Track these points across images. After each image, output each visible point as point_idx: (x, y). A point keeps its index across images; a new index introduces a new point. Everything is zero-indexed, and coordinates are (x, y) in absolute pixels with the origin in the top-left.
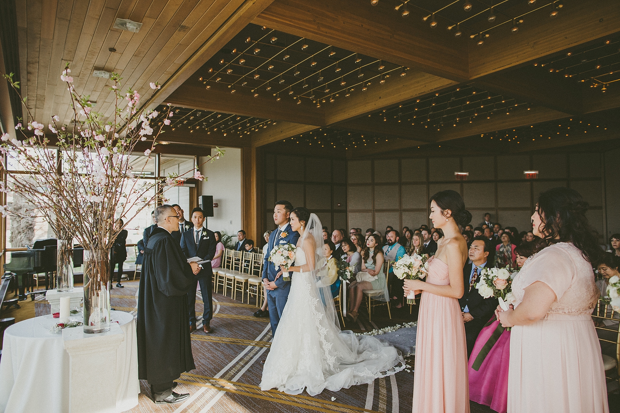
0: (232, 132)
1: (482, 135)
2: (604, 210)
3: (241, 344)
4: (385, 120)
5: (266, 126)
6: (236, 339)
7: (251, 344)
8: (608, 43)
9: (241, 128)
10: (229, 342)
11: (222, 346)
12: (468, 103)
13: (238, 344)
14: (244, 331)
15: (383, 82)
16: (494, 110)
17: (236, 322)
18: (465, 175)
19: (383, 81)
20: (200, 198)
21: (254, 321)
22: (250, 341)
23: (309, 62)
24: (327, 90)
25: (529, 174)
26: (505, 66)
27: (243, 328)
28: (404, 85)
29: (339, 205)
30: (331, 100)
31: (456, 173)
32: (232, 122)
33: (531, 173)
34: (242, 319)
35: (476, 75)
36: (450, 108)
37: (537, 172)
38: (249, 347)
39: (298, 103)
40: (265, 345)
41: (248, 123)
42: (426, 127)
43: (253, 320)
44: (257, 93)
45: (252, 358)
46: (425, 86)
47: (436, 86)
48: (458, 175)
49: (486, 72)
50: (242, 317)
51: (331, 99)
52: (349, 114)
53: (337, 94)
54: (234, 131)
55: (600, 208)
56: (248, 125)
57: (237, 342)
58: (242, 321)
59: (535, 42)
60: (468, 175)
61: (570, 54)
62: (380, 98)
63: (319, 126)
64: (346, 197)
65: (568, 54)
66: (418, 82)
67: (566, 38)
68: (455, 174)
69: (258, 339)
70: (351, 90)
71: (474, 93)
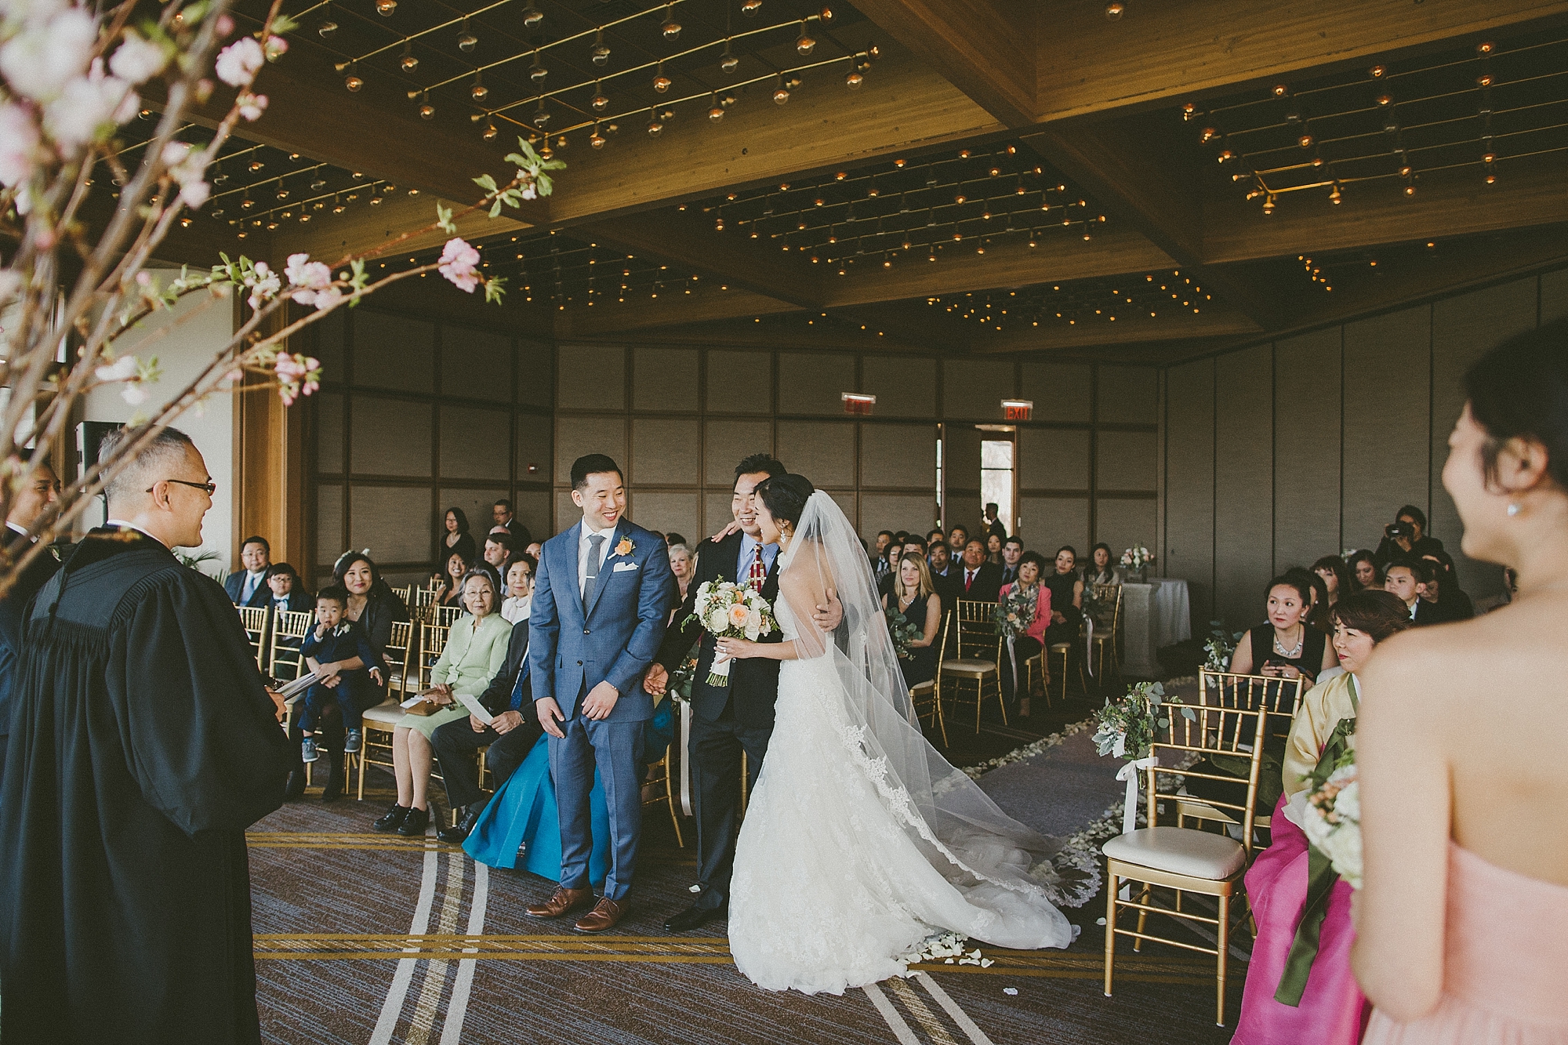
0: (216, 216)
1: (931, 299)
2: (1161, 500)
3: (364, 956)
4: (720, 227)
5: (343, 208)
6: (336, 936)
7: (405, 950)
8: (1378, 74)
9: (252, 203)
10: (314, 950)
11: (294, 975)
12: (961, 200)
13: (357, 957)
14: (347, 896)
15: (784, 99)
16: (1008, 230)
17: (301, 861)
18: (868, 403)
19: (782, 95)
20: (81, 427)
21: (363, 851)
22: (392, 937)
23: (456, 33)
24: (601, 101)
25: (1012, 409)
26: (1146, 93)
27: (340, 885)
28: (826, 121)
29: (533, 468)
30: (595, 139)
31: (846, 396)
32: (225, 177)
33: (1017, 407)
34: (314, 846)
35: (1058, 111)
36: (907, 211)
37: (1029, 405)
38: (405, 971)
39: (488, 136)
40: (461, 951)
41: (284, 189)
42: (815, 261)
43: (359, 847)
44: (358, 76)
45: (440, 1016)
46: (897, 129)
47: (930, 133)
48: (850, 400)
49: (1088, 105)
50: (313, 840)
51: (594, 136)
52: (634, 194)
53: (614, 122)
54: (222, 211)
55: (1153, 495)
56: (284, 196)
57: (346, 950)
58: (321, 855)
59: (1234, 35)
60: (874, 402)
61: (1281, 90)
62: (744, 154)
63: (530, 223)
64: (552, 446)
65: (1277, 90)
66: (874, 116)
67: (1323, 35)
68: (843, 399)
69: (419, 925)
70: (609, 128)
71: (995, 172)
